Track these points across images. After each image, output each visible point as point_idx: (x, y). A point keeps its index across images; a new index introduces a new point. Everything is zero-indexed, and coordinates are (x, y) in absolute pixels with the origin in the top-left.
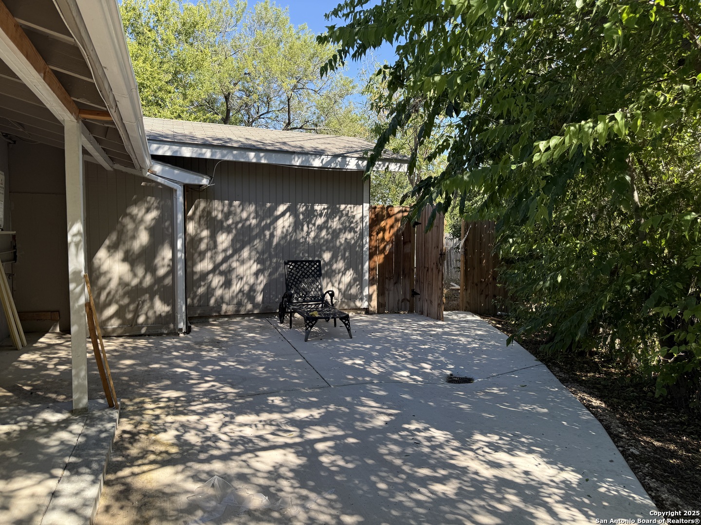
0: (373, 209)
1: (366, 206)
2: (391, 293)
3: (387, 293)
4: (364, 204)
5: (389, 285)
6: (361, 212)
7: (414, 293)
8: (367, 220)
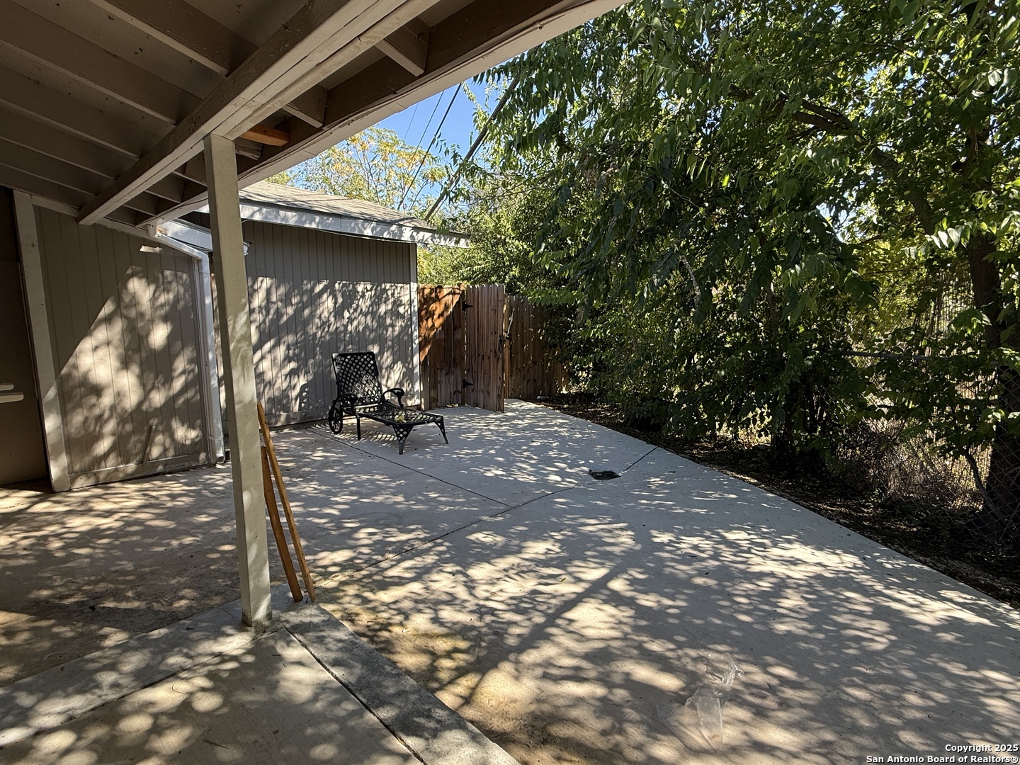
0: (419, 291)
1: (414, 286)
2: (443, 385)
3: (439, 385)
4: (412, 283)
5: (441, 377)
6: (408, 294)
7: (465, 384)
8: (416, 303)
